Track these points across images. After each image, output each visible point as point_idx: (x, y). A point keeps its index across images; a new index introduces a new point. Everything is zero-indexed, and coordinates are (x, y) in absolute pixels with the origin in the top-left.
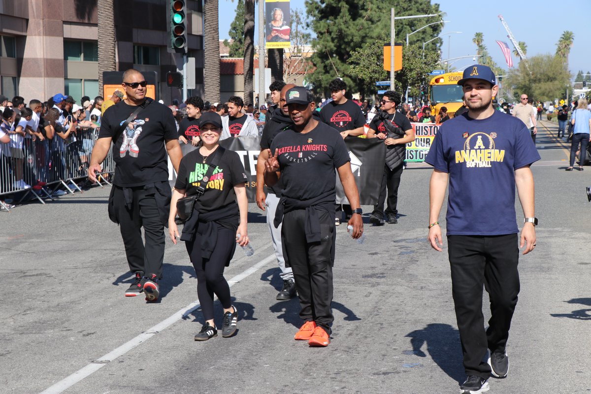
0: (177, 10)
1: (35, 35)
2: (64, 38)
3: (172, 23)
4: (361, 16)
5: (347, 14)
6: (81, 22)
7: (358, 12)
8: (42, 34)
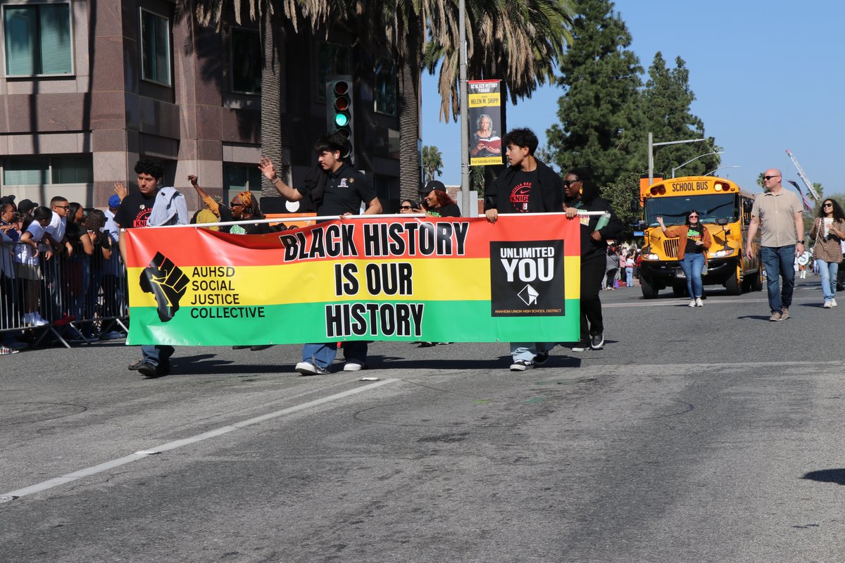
0: (342, 109)
1: (188, 159)
2: (224, 163)
3: (334, 126)
4: (613, 145)
5: (596, 143)
6: (246, 142)
7: (610, 141)
8: (196, 158)
